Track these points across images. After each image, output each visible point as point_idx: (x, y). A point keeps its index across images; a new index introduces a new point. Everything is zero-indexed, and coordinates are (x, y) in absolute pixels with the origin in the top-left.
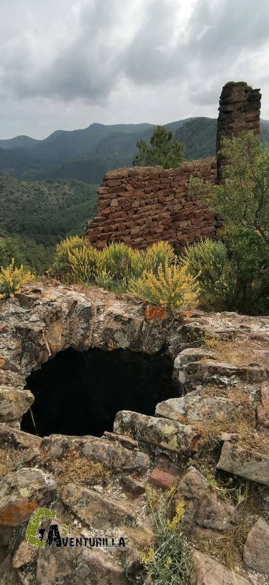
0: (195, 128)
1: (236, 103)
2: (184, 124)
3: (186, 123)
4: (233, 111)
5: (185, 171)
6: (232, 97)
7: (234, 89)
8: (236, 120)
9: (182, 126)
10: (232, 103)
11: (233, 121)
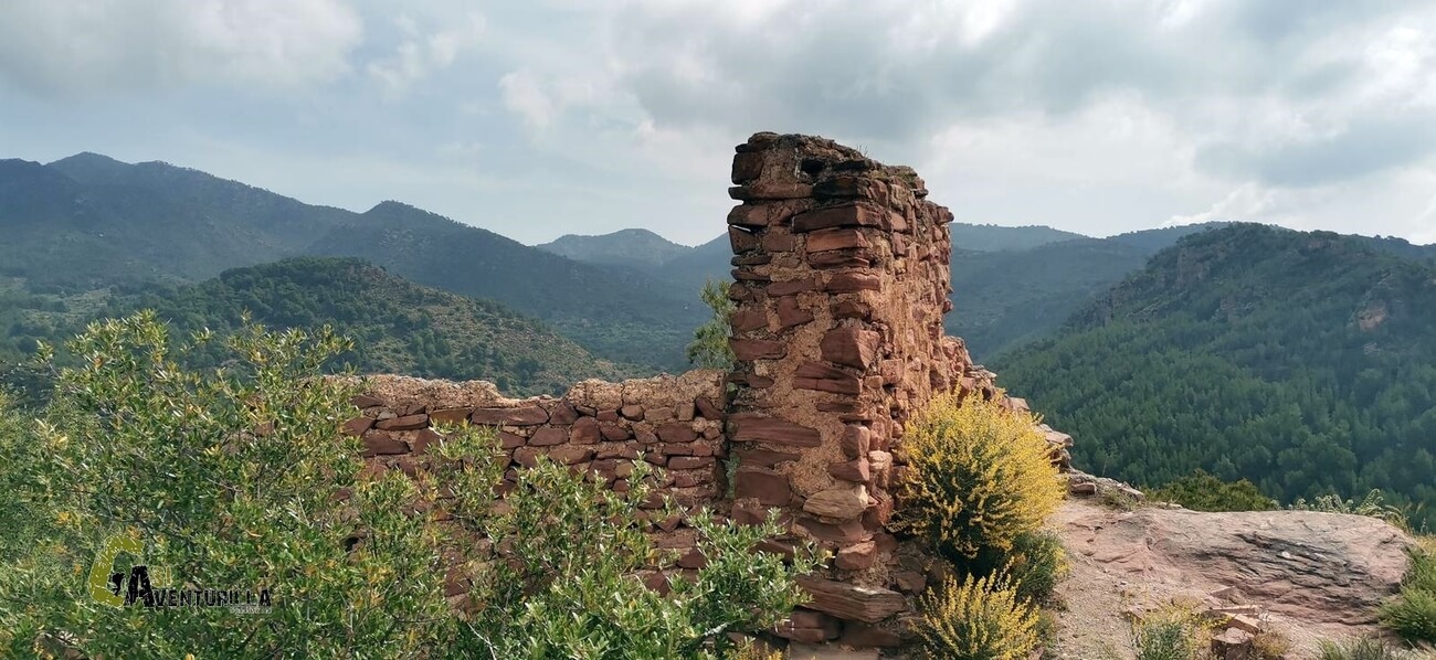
0: (1222, 256)
1: (777, 199)
2: (1181, 238)
3: (1189, 237)
4: (766, 226)
5: (581, 414)
6: (763, 180)
7: (770, 157)
8: (779, 256)
9: (1173, 244)
10: (766, 200)
11: (766, 261)
